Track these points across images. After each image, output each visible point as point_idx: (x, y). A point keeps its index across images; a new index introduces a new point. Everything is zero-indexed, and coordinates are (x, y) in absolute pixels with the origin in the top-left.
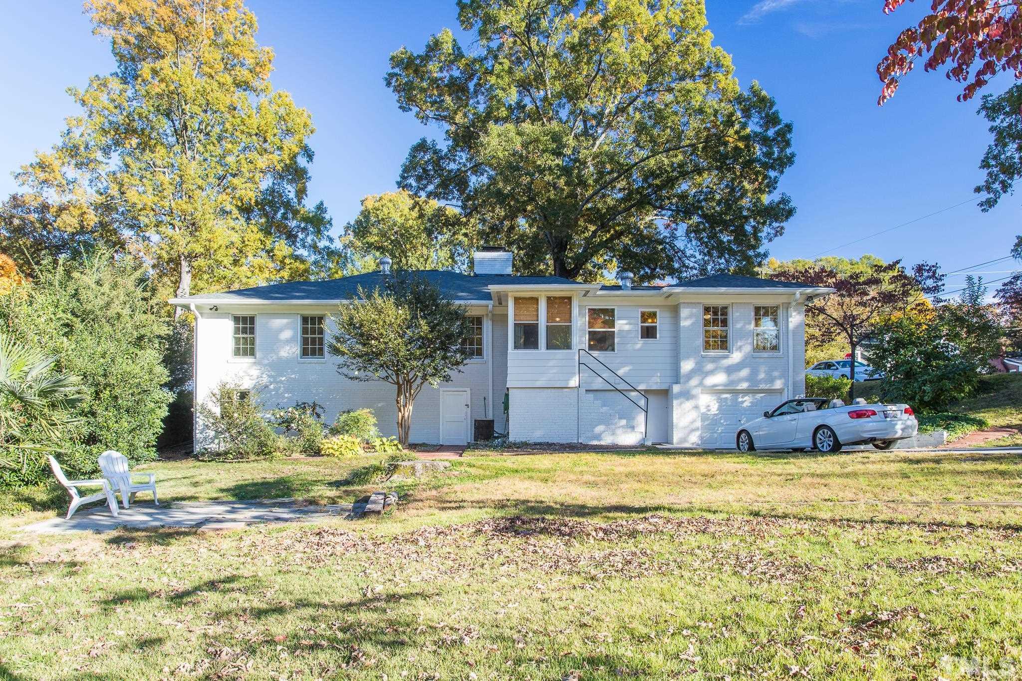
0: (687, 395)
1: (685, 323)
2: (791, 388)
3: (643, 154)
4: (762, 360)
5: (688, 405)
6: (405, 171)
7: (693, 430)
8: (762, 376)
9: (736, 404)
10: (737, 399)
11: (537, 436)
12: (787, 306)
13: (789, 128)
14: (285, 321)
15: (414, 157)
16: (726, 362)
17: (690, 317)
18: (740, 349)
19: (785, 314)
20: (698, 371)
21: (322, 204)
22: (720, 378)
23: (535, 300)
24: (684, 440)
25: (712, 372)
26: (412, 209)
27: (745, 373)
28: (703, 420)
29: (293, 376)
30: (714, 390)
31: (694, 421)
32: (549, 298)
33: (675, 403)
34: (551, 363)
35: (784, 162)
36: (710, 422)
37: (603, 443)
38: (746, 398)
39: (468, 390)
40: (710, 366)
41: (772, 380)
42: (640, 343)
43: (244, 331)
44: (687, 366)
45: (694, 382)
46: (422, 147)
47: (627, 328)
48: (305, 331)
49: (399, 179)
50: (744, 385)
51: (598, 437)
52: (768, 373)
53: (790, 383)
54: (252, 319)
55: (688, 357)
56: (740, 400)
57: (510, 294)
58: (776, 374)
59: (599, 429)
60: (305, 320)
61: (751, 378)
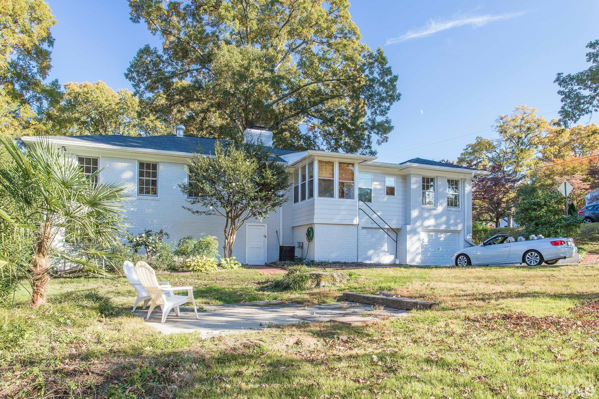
0: (414, 232)
1: (414, 186)
2: (466, 229)
3: (307, 81)
4: (451, 212)
5: (415, 238)
6: (132, 66)
7: (417, 254)
8: (452, 221)
9: (438, 239)
10: (437, 235)
11: (333, 257)
12: (465, 180)
13: (396, 78)
14: (125, 165)
15: (141, 57)
16: (434, 212)
17: (416, 183)
18: (441, 204)
19: (463, 185)
20: (420, 217)
21: (57, 81)
22: (431, 222)
23: (332, 164)
24: (413, 260)
25: (427, 218)
26: (135, 95)
27: (444, 219)
28: (422, 248)
29: (132, 209)
30: (427, 230)
31: (418, 248)
32: (340, 163)
33: (408, 236)
34: (342, 208)
35: (393, 98)
36: (425, 250)
37: (372, 262)
38: (442, 235)
39: (266, 225)
40: (426, 214)
41: (456, 224)
42: (386, 198)
43: (88, 170)
44: (415, 213)
45: (418, 224)
46: (146, 51)
47: (379, 187)
48: (141, 174)
49: (127, 72)
50: (443, 227)
51: (370, 258)
52: (455, 220)
53: (466, 227)
54: (95, 161)
55: (415, 208)
56: (439, 236)
57: (316, 158)
58: (458, 221)
59: (371, 252)
60: (142, 165)
61: (447, 222)
